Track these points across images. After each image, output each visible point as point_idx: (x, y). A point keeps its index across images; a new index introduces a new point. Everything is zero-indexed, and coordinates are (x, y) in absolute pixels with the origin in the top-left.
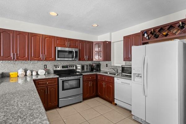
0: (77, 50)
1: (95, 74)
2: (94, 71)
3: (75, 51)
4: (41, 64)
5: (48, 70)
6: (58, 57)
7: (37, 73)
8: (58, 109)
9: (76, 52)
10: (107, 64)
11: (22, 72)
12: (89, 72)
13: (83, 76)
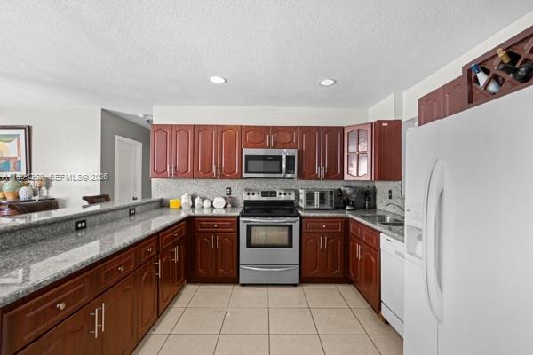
0: (293, 152)
1: (342, 218)
2: (348, 208)
3: (287, 157)
4: (220, 185)
5: (235, 199)
6: (246, 172)
7: (212, 203)
8: (237, 287)
9: (290, 159)
10: (390, 192)
11: (186, 201)
12: (327, 209)
13: (302, 218)
